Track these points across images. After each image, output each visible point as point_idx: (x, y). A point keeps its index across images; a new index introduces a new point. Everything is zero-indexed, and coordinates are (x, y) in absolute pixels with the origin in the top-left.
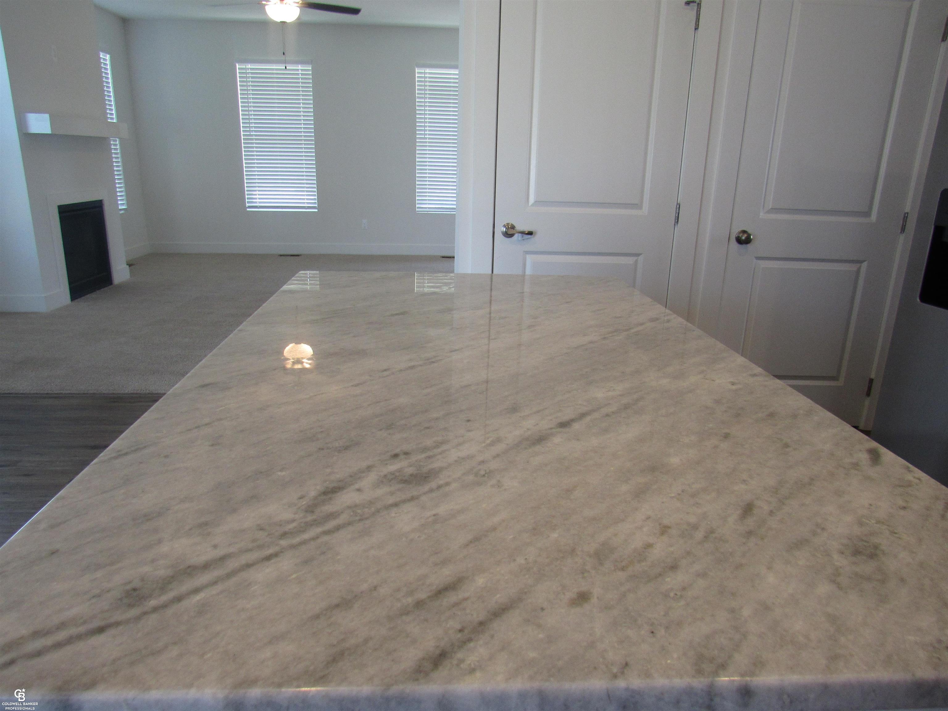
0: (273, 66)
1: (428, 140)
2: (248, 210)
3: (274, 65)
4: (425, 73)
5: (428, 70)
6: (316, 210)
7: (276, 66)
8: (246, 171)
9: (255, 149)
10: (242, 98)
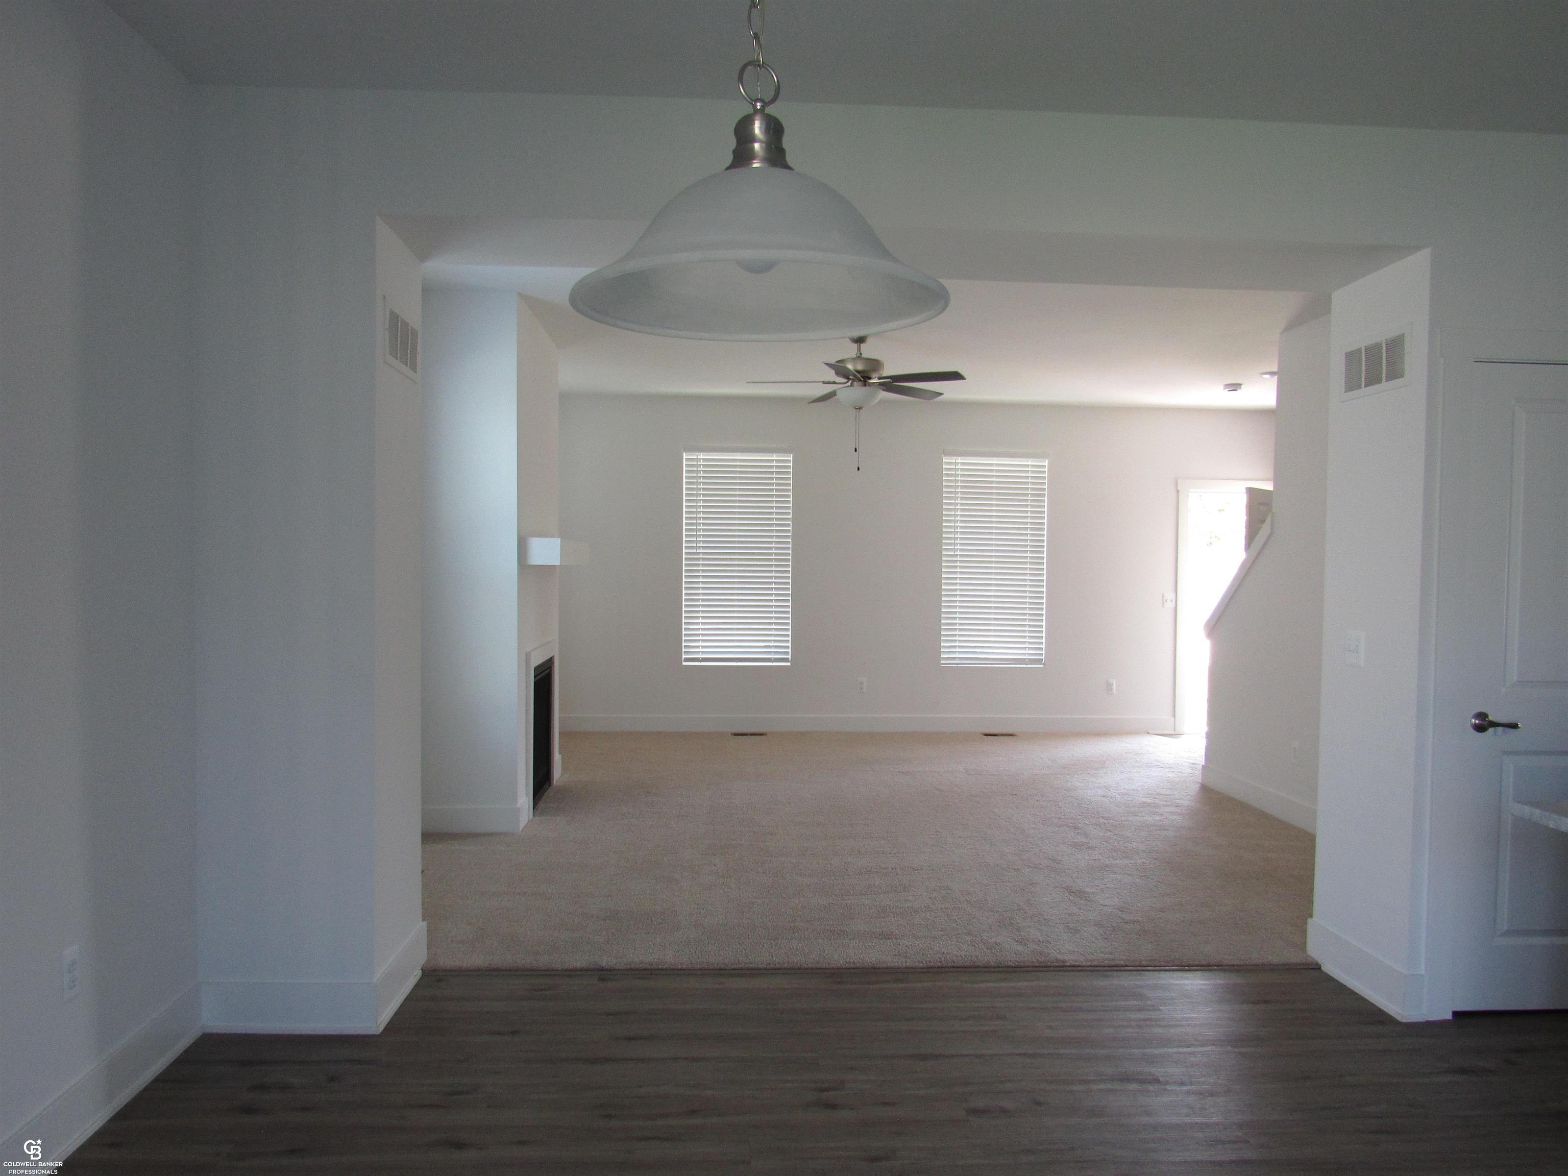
0: (737, 456)
1: (958, 559)
2: (684, 664)
3: (738, 454)
4: (956, 464)
5: (960, 460)
6: (789, 664)
7: (742, 456)
8: (686, 606)
9: (701, 574)
10: (687, 507)
